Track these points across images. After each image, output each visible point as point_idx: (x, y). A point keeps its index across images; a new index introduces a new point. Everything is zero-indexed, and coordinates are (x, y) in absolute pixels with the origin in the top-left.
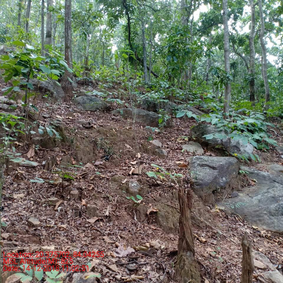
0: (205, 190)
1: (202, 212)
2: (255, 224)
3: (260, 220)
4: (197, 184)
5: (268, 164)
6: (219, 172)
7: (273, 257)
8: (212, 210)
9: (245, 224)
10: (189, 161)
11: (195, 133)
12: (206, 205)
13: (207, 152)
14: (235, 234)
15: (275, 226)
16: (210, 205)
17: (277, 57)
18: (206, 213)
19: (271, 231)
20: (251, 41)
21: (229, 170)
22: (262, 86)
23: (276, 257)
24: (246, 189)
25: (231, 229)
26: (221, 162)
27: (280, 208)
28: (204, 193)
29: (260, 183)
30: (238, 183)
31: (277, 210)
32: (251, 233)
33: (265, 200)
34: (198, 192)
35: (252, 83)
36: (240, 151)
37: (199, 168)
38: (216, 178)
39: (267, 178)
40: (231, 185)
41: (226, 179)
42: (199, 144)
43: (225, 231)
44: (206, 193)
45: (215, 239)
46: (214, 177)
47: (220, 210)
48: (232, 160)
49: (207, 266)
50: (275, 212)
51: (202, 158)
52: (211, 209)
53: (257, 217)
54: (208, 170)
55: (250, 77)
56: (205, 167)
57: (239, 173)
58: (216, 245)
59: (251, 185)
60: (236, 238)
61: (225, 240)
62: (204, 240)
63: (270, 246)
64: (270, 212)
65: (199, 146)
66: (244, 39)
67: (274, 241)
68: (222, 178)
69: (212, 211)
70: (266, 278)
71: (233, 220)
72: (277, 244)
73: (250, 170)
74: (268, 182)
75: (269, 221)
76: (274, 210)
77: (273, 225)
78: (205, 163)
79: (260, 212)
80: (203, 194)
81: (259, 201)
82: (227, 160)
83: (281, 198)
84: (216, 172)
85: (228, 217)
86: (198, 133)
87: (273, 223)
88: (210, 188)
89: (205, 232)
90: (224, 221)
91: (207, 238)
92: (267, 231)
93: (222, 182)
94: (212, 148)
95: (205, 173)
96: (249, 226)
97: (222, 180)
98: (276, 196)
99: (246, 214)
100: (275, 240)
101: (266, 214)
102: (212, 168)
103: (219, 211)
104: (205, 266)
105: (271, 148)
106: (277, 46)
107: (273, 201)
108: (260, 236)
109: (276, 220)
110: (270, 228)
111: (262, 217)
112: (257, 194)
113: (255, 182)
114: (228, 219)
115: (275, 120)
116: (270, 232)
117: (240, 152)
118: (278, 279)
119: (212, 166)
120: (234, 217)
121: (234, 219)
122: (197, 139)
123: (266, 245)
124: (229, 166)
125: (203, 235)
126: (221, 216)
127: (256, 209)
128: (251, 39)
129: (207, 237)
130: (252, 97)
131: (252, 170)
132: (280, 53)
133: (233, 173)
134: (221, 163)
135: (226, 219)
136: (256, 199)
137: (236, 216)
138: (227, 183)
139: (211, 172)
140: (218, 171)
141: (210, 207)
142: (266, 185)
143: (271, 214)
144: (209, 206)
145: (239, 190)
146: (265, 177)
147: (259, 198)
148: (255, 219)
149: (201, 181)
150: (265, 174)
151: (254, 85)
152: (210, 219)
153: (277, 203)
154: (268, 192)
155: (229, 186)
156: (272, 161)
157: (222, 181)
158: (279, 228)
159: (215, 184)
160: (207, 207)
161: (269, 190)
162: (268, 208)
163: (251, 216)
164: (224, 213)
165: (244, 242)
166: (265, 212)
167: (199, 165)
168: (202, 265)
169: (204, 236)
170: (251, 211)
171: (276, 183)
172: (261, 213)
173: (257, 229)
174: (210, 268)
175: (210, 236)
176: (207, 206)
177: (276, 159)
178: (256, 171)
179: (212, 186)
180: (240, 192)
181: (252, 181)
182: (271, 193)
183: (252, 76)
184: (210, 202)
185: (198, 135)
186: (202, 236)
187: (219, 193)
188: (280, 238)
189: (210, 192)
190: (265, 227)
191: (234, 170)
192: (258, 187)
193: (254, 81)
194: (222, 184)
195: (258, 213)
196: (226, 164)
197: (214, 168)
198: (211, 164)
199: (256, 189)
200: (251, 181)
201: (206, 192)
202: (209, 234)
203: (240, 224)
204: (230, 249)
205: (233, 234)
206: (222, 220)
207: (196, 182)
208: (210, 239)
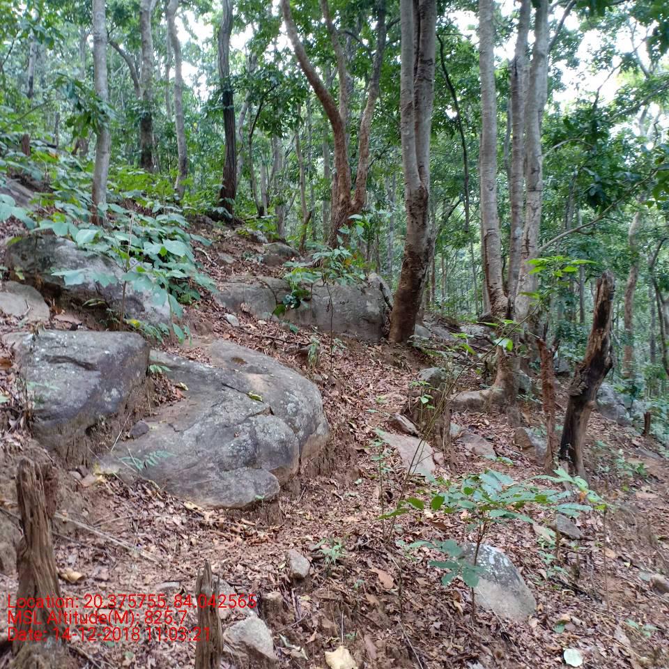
0: (68, 428)
1: (65, 494)
2: (190, 498)
3: (200, 487)
4: (45, 414)
5: (206, 342)
6: (103, 376)
7: (239, 577)
8: (87, 478)
9: (168, 501)
10: (15, 347)
11: (23, 258)
12: (71, 468)
13: (59, 313)
14: (150, 537)
15: (231, 495)
16: (81, 467)
17: (197, 68)
18: (74, 497)
19: (224, 508)
20: (145, 19)
21: (126, 367)
22: (170, 134)
23: (244, 577)
24: (165, 410)
25: (138, 523)
26: (107, 349)
27: (240, 450)
28: (65, 438)
29: (193, 393)
30: (146, 396)
31: (235, 456)
32: (183, 524)
33: (209, 435)
34: (49, 438)
35: (146, 124)
36: (144, 311)
37: (46, 367)
38: (94, 393)
39: (209, 377)
40: (131, 405)
41: (120, 393)
42: (34, 289)
43: (124, 534)
44: (71, 437)
45: (102, 564)
46: (89, 392)
47: (106, 476)
48: (131, 342)
49: (95, 656)
50: (230, 460)
51: (52, 339)
52: (83, 477)
53: (194, 480)
54: (71, 372)
55: (142, 109)
56: (64, 365)
57: (148, 373)
58: (108, 580)
59: (174, 398)
60: (153, 548)
61: (127, 560)
62: (77, 575)
63: (226, 548)
64: (221, 463)
65: (35, 297)
66: (129, 11)
67: (232, 531)
68: (109, 390)
69: (85, 483)
70: (234, 644)
71: (141, 498)
72: (239, 539)
73: (169, 361)
74: (211, 389)
75: (220, 486)
76: (230, 457)
77: (228, 492)
78: (64, 352)
79: (201, 466)
80: (61, 440)
81: (198, 439)
82: (119, 343)
83: (240, 426)
84: (93, 378)
85: (127, 492)
86: (31, 260)
87: (227, 488)
88: (80, 423)
89: (74, 551)
90: (119, 505)
91: (82, 564)
92: (216, 509)
93: (108, 403)
94: (71, 301)
95: (66, 383)
96: (177, 505)
97: (110, 396)
98: (232, 421)
99: (171, 477)
100: (234, 528)
101: (212, 469)
102: (81, 365)
103: (104, 481)
104: (90, 657)
105: (202, 294)
106: (199, 43)
107: (225, 435)
108: (202, 525)
109: (233, 481)
110: (221, 500)
111: (206, 476)
112: (191, 423)
113: (182, 389)
114: (128, 497)
115: (199, 222)
116: (221, 511)
117: (142, 313)
118: (257, 634)
119: (82, 360)
120: (143, 489)
121: (143, 496)
122: (27, 275)
123: (219, 548)
124: (126, 356)
125: (72, 559)
126: (111, 492)
127: (191, 461)
128: (145, 14)
129: (82, 562)
130: (146, 158)
131: (175, 359)
132: (203, 61)
133: (135, 375)
134: (107, 352)
135: (124, 499)
136: (189, 435)
137: (148, 486)
138: (121, 400)
139: (80, 378)
140: (99, 373)
141: (81, 474)
142: (210, 397)
143: (223, 467)
144: (78, 470)
145: (147, 416)
146: (204, 377)
147: (197, 432)
148: (191, 484)
149: (54, 407)
150: (205, 369)
151: (151, 131)
152: (86, 509)
153: (236, 439)
154: (213, 414)
155: (126, 408)
156: (210, 331)
157: (109, 400)
158: (241, 497)
159: (93, 409)
160: (71, 473)
161: (216, 409)
162: (217, 453)
163: (181, 479)
164: (116, 484)
165: (202, 589)
166: (211, 465)
167: (45, 358)
168: (84, 657)
169: (73, 562)
170: (181, 468)
171: (229, 389)
172: (202, 469)
173: (196, 509)
174: (105, 659)
175: (91, 558)
176: (74, 470)
177: (217, 325)
178: (183, 363)
179: (86, 415)
180: (152, 418)
181: (177, 387)
182: (221, 415)
183: (146, 108)
184: (80, 459)
185: (32, 264)
186: (69, 564)
187: (102, 430)
188: (243, 520)
189: (80, 431)
190: (211, 501)
191: (137, 368)
192: (191, 402)
193: (151, 119)
194: (110, 407)
195: (195, 469)
196: (119, 353)
197: (88, 367)
198: (78, 354)
199: (188, 407)
200: (173, 388)
201: (69, 434)
202: (88, 554)
203: (157, 507)
204: (146, 585)
205: (146, 539)
206: (115, 503)
207: (41, 411)
208: (90, 566)
